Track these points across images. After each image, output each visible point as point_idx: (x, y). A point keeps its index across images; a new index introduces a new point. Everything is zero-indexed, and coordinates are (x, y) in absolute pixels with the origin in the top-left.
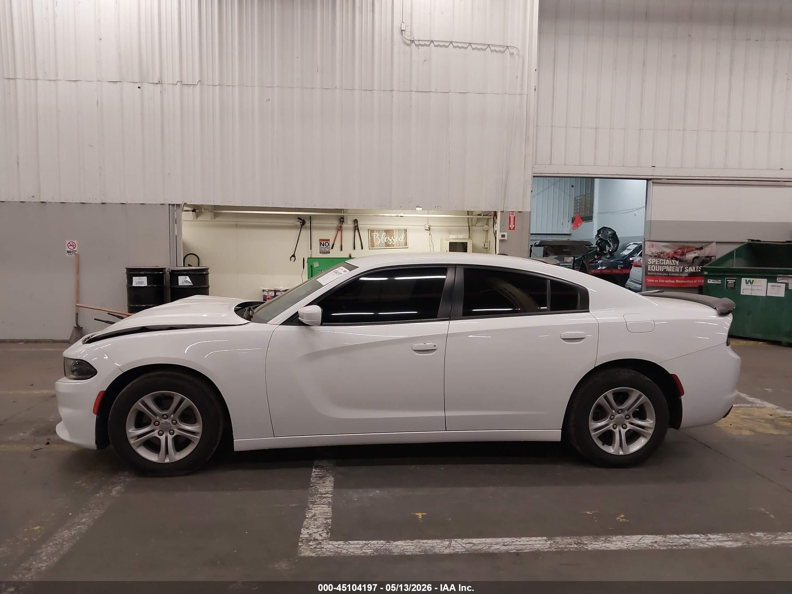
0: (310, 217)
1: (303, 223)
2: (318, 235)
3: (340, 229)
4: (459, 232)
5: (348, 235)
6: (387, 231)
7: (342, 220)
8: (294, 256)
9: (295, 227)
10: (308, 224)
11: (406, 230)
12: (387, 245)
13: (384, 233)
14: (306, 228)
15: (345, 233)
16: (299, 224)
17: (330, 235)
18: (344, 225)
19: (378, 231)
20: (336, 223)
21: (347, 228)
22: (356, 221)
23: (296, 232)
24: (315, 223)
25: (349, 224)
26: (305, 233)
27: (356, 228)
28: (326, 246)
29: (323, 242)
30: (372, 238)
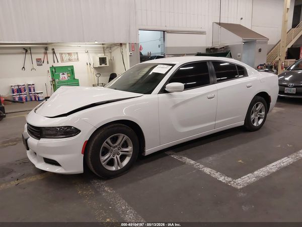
0: (30, 48)
1: (27, 51)
2: (35, 57)
3: (46, 53)
4: (100, 53)
5: (50, 56)
6: (69, 54)
7: (46, 49)
8: (24, 68)
9: (23, 53)
10: (29, 51)
11: (77, 53)
12: (69, 60)
13: (67, 55)
14: (28, 54)
15: (48, 55)
16: (24, 51)
17: (41, 56)
18: (48, 52)
19: (65, 53)
20: (43, 51)
21: (50, 53)
22: (53, 49)
23: (23, 56)
24: (33, 51)
25: (50, 51)
26: (28, 56)
27: (54, 53)
28: (40, 62)
29: (38, 60)
30: (62, 57)
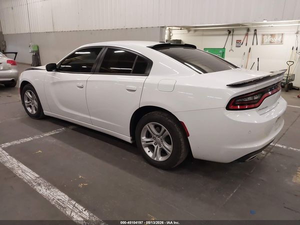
0: (233, 29)
1: (230, 32)
2: (236, 38)
3: (247, 35)
5: (251, 37)
6: (272, 35)
7: (248, 30)
9: (226, 35)
10: (232, 33)
11: (283, 34)
12: (271, 42)
13: (270, 36)
14: (231, 35)
15: (249, 37)
16: (228, 33)
17: (241, 38)
18: (249, 33)
19: (267, 35)
20: (245, 32)
21: (251, 34)
22: (256, 30)
23: (226, 37)
24: (235, 32)
25: (252, 32)
26: (230, 37)
27: (255, 34)
28: (239, 43)
29: (238, 42)
30: (263, 39)
